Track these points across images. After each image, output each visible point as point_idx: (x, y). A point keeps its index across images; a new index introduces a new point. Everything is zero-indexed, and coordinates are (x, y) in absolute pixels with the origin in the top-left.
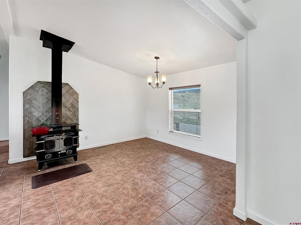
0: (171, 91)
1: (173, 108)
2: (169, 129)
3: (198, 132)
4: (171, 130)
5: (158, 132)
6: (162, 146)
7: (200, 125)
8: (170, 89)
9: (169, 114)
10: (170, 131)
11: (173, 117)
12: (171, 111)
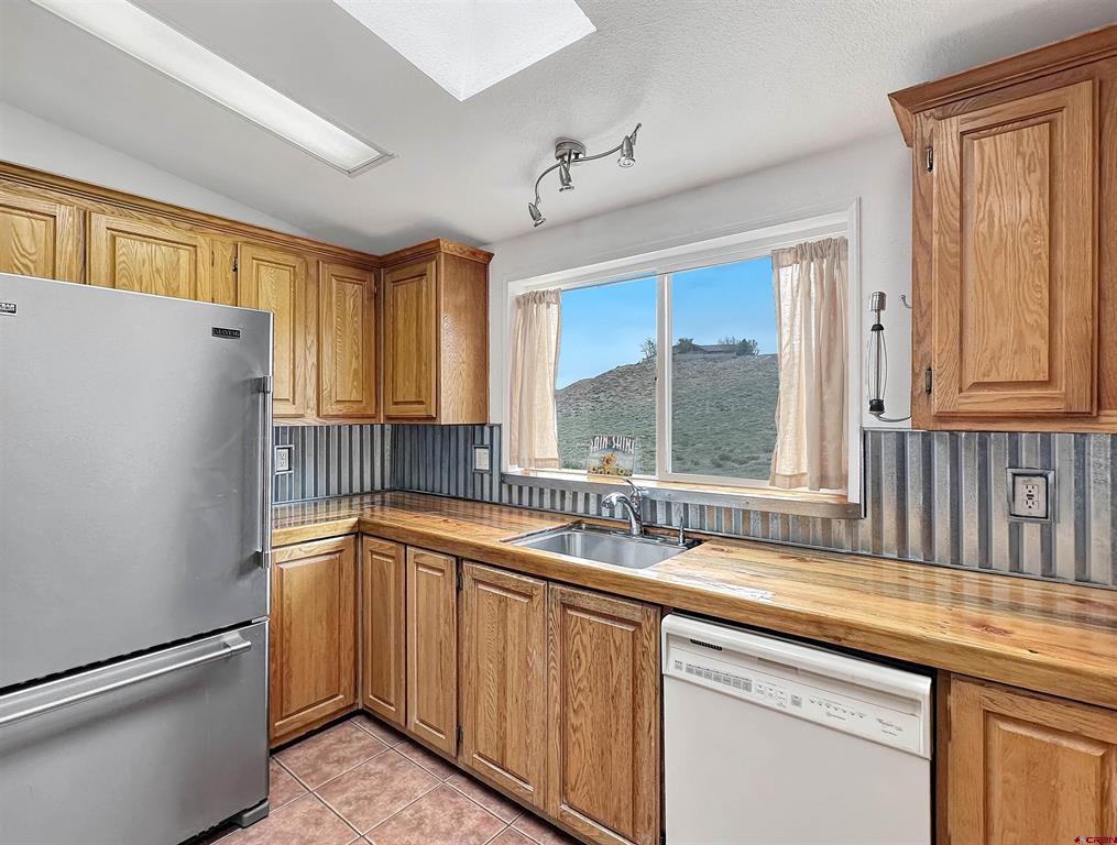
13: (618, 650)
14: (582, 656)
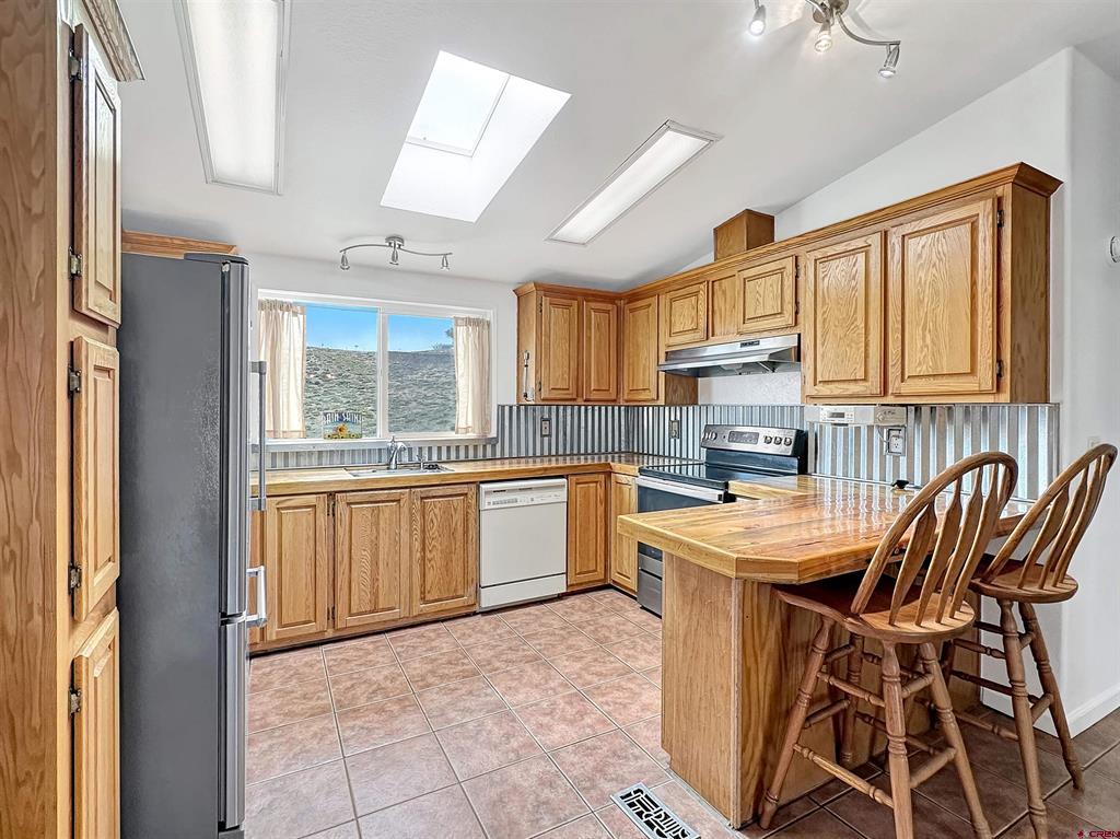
13: (455, 510)
14: (435, 520)
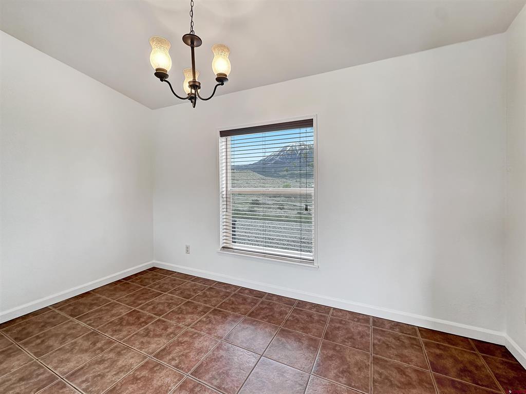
0: (224, 139)
1: (229, 185)
2: (221, 241)
3: (304, 244)
4: (225, 244)
5: (187, 251)
6: (205, 295)
7: (311, 222)
8: (224, 134)
9: (221, 201)
10: (223, 247)
11: (231, 207)
12: (224, 193)
